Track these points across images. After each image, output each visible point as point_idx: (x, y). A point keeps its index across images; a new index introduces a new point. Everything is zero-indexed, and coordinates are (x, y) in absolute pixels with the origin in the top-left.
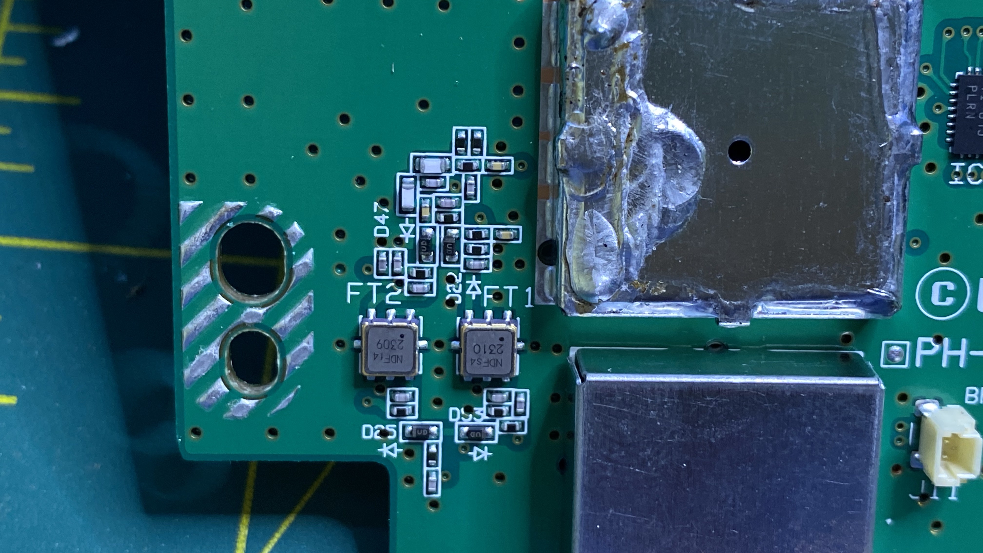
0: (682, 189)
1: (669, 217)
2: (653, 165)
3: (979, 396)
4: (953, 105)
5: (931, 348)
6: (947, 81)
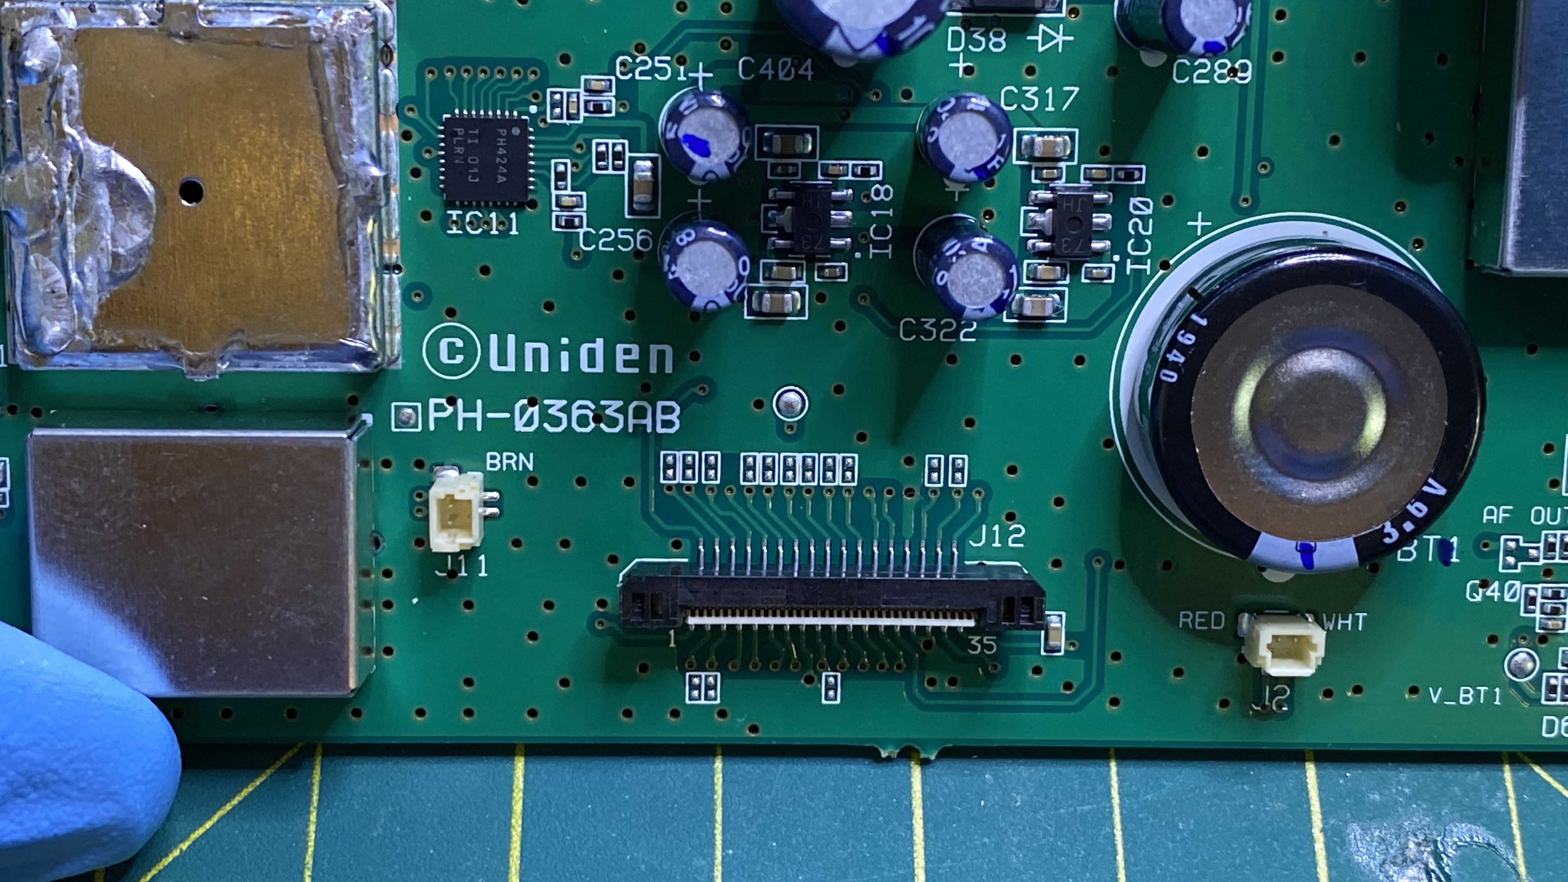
0: (134, 232)
1: (120, 261)
2: (98, 206)
3: (501, 461)
4: (442, 149)
5: (445, 410)
6: (435, 124)
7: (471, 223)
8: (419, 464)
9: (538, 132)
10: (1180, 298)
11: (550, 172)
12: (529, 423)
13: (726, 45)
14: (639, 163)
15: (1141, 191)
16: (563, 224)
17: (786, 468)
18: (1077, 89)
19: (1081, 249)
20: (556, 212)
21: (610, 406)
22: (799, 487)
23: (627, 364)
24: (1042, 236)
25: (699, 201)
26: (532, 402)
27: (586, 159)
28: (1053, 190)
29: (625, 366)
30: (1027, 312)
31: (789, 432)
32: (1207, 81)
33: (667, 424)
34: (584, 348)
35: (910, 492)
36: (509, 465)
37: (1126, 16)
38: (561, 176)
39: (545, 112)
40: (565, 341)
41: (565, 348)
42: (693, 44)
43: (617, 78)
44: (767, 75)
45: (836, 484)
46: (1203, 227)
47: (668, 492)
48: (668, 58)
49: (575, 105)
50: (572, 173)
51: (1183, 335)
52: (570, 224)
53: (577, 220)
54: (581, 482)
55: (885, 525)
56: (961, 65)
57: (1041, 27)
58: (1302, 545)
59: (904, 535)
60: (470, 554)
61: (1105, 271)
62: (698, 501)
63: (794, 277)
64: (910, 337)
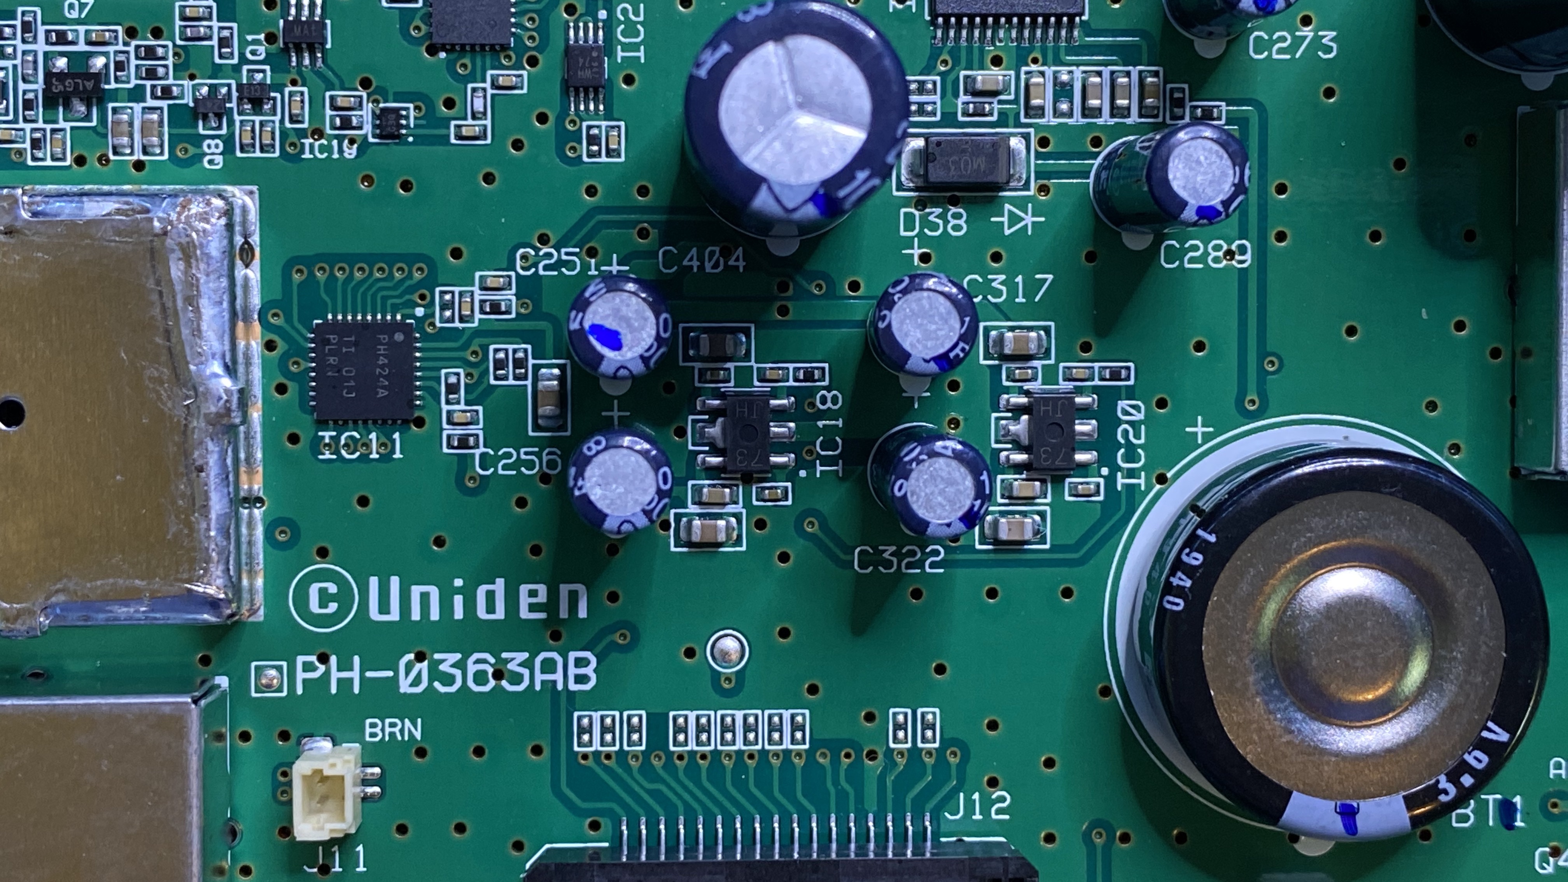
3: (383, 730)
4: (312, 360)
5: (315, 669)
6: (304, 331)
7: (346, 445)
8: (284, 736)
9: (426, 337)
10: (1183, 515)
11: (440, 384)
12: (416, 682)
13: (643, 234)
14: (543, 371)
15: (1130, 393)
16: (456, 444)
17: (725, 729)
18: (1050, 277)
19: (1062, 461)
20: (448, 430)
21: (513, 659)
22: (740, 753)
23: (532, 608)
24: (1018, 446)
25: (616, 414)
26: (420, 657)
27: (483, 367)
28: (1027, 393)
29: (530, 611)
30: (1004, 535)
31: (726, 686)
32: (1200, 266)
33: (581, 679)
34: (482, 591)
35: (872, 755)
36: (392, 735)
37: (1103, 192)
38: (452, 389)
39: (433, 315)
40: (458, 582)
41: (459, 590)
42: (605, 232)
43: (517, 273)
44: (691, 267)
45: (783, 747)
46: (1203, 433)
47: (583, 762)
48: (577, 250)
49: (469, 305)
50: (466, 385)
51: (1188, 555)
52: (463, 442)
53: (471, 439)
54: (479, 751)
55: (842, 795)
56: (916, 252)
57: (1007, 206)
58: (1343, 806)
59: (866, 807)
60: (344, 842)
61: (1092, 487)
62: (620, 771)
63: (727, 500)
64: (867, 568)
